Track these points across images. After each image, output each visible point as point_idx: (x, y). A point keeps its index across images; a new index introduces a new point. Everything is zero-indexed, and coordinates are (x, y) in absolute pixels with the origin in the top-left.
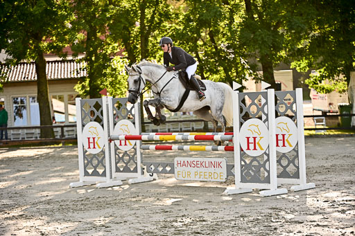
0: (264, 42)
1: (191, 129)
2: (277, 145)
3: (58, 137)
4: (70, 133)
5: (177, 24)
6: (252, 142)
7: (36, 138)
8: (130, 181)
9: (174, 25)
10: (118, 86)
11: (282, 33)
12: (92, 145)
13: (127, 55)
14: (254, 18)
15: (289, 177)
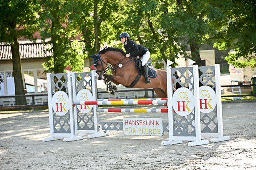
0: (191, 28)
1: (135, 97)
2: (201, 108)
3: (30, 104)
4: (39, 101)
5: (123, 14)
6: (182, 105)
7: (12, 105)
8: (90, 136)
9: (121, 15)
10: (77, 63)
11: (206, 21)
12: (60, 109)
13: (84, 39)
14: (184, 9)
15: (211, 131)
